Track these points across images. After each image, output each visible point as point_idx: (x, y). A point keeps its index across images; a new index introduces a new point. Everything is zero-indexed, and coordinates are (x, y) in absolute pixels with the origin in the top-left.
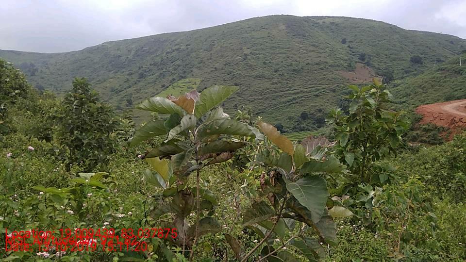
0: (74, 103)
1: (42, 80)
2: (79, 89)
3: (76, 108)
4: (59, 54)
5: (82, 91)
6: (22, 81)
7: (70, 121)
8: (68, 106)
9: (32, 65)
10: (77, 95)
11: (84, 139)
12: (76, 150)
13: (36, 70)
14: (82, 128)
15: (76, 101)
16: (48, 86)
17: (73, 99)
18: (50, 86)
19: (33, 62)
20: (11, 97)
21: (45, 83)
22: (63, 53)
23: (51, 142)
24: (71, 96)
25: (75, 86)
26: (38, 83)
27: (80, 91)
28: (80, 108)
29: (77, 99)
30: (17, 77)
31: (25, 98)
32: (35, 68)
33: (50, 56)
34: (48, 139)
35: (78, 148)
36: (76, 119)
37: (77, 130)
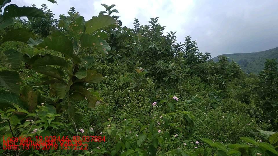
0: (266, 78)
1: (251, 68)
2: (270, 67)
3: (267, 81)
4: (261, 52)
5: (272, 68)
6: (238, 69)
7: (263, 90)
8: (261, 80)
9: (246, 61)
10: (268, 71)
11: (273, 104)
12: (267, 112)
13: (248, 63)
14: (272, 95)
15: (267, 76)
16: (255, 72)
17: (265, 74)
18: (256, 72)
19: (246, 59)
20: (229, 77)
21: (253, 70)
22: (264, 51)
23: (249, 104)
24: (263, 73)
25: (267, 66)
26: (248, 71)
27: (270, 69)
28: (270, 81)
29: (268, 75)
30: (235, 67)
31: (239, 79)
32: (247, 62)
33: (256, 54)
34: (247, 103)
35: (269, 110)
36: (267, 89)
37: (268, 97)
